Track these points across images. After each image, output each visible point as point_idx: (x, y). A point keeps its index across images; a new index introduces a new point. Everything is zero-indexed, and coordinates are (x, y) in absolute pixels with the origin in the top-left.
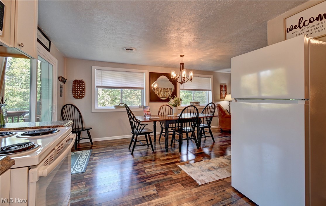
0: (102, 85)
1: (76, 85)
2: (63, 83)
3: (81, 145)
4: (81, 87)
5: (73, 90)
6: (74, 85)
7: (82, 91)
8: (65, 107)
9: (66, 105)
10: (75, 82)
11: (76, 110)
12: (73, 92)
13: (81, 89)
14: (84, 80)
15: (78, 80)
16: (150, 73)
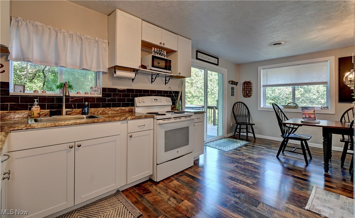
0: (268, 84)
1: (246, 86)
2: (235, 85)
3: (248, 137)
4: (249, 88)
5: (243, 90)
6: (243, 86)
7: (250, 91)
8: (236, 104)
9: (237, 103)
10: (245, 83)
11: (245, 107)
12: (243, 92)
13: (249, 89)
14: (251, 82)
15: (247, 82)
16: (340, 59)
